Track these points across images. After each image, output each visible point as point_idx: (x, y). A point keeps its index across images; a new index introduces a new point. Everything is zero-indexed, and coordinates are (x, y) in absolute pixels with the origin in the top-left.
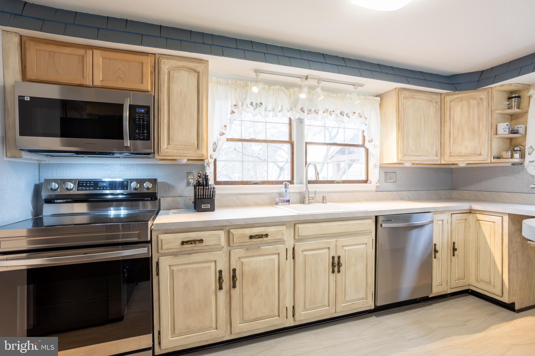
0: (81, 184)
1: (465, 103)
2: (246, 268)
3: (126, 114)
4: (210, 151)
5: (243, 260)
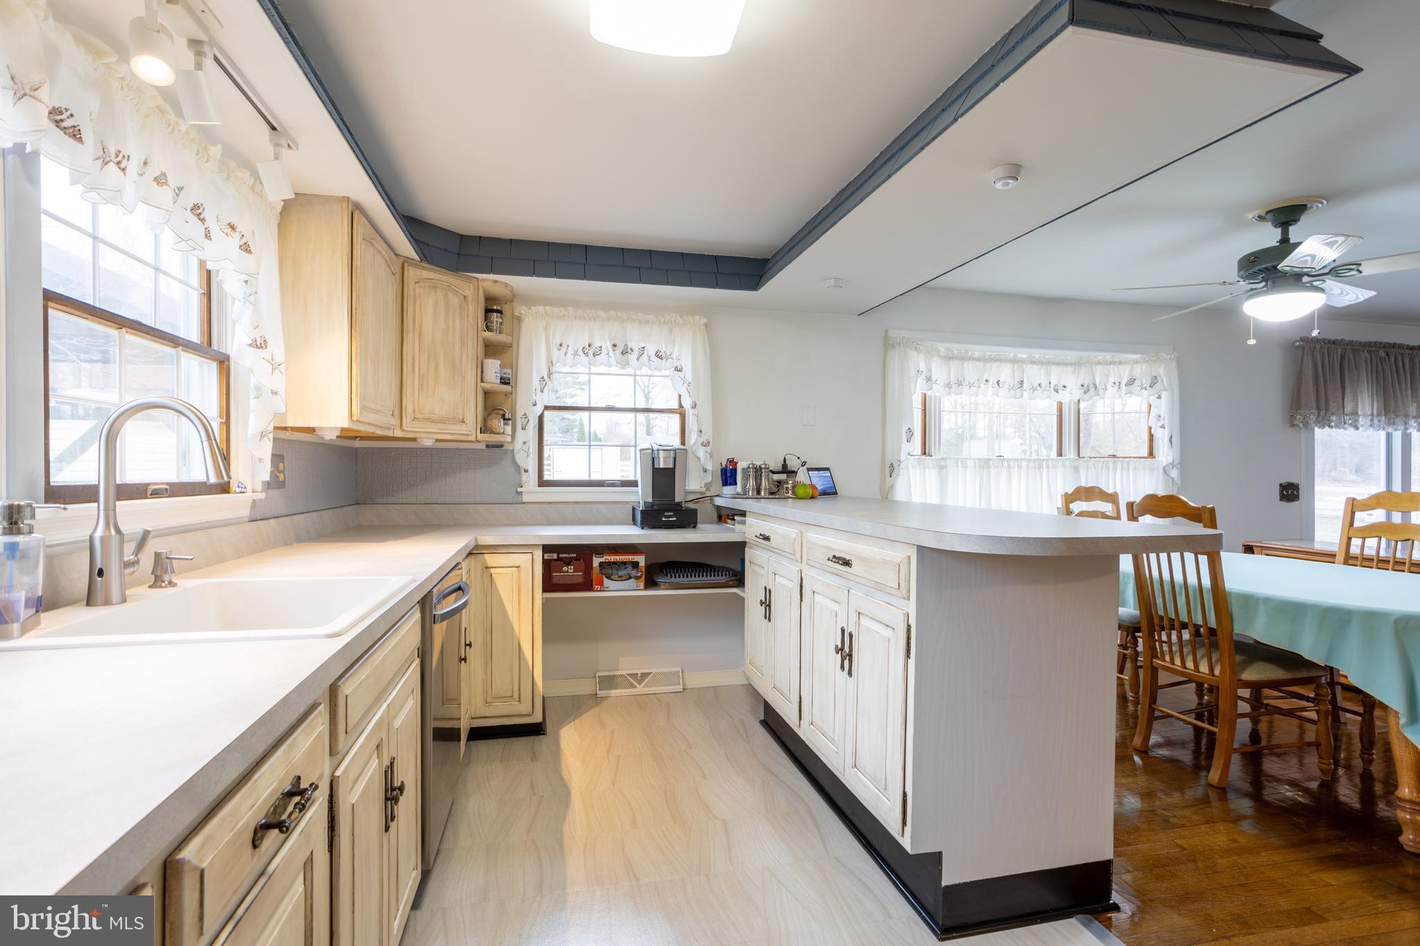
1: (440, 296)
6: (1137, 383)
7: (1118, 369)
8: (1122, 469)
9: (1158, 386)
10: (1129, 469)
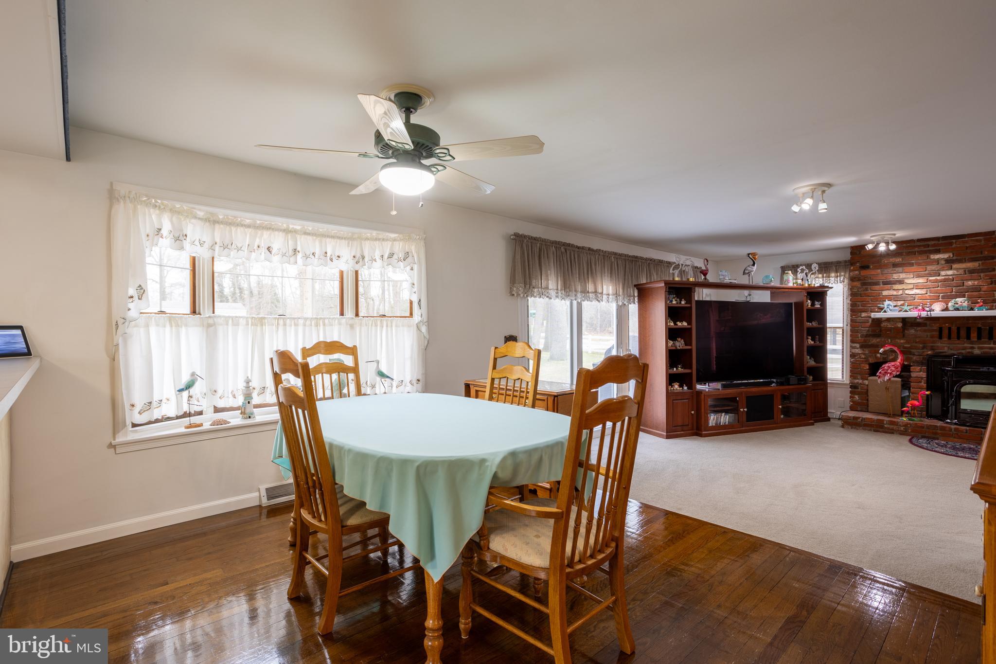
6: (395, 256)
7: (382, 244)
8: (387, 326)
9: (409, 260)
10: (392, 326)
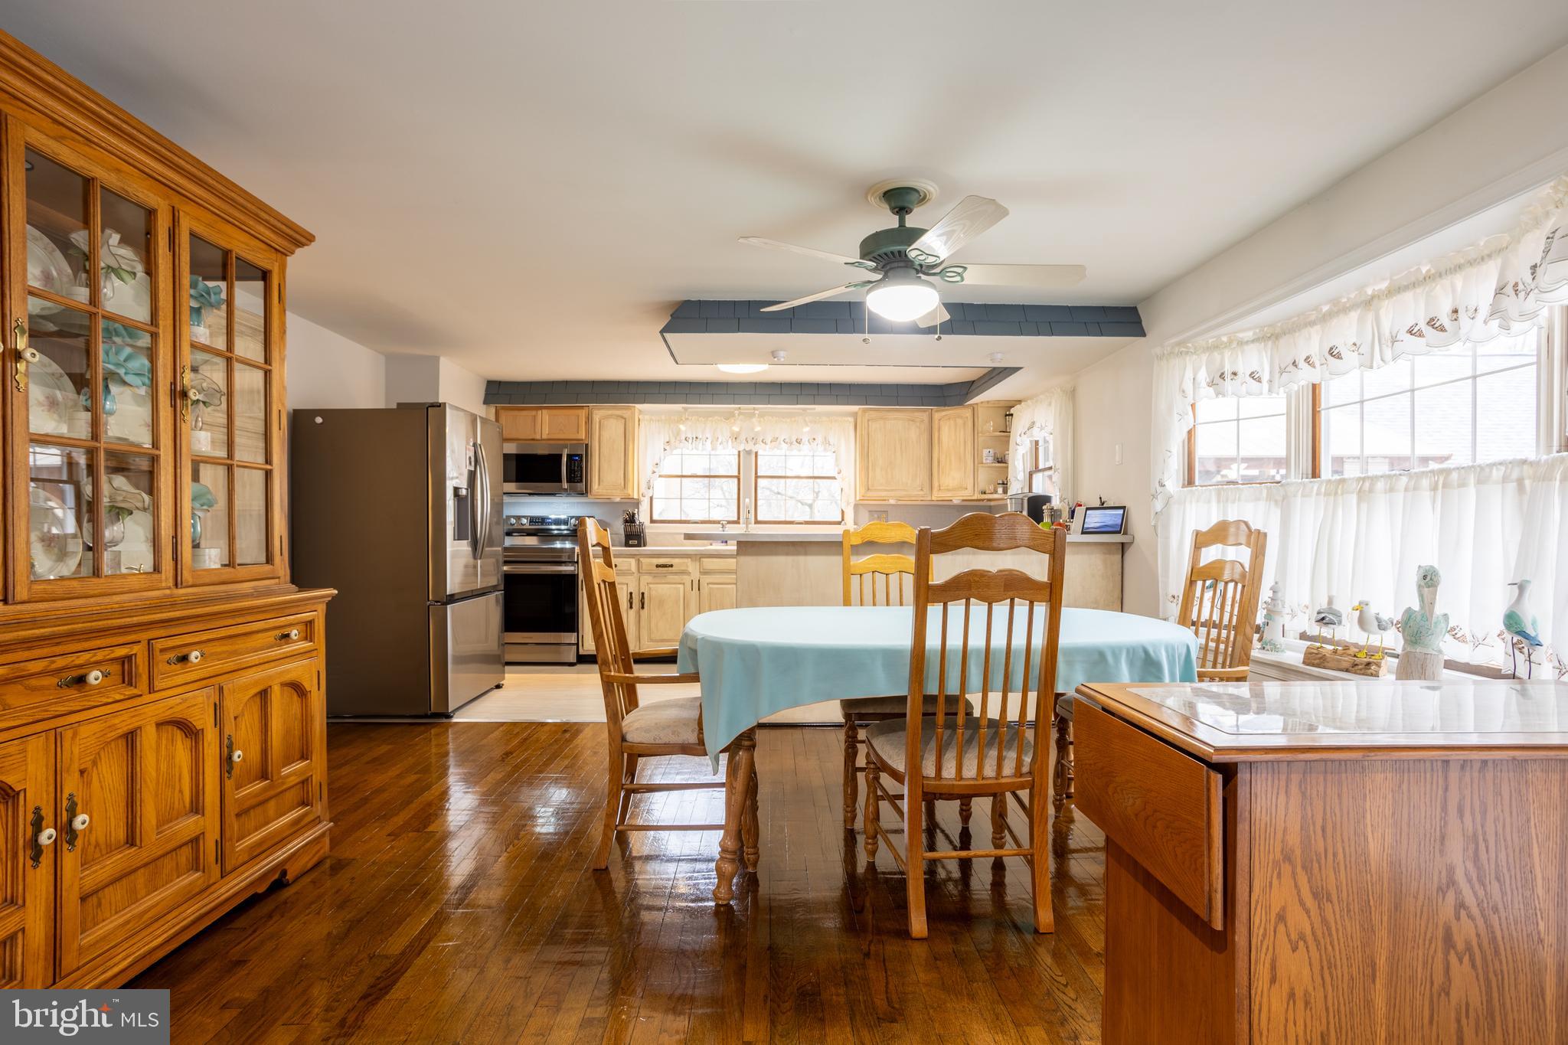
0: (533, 520)
1: (952, 422)
2: (653, 593)
3: (564, 459)
4: (643, 489)
5: (651, 586)
